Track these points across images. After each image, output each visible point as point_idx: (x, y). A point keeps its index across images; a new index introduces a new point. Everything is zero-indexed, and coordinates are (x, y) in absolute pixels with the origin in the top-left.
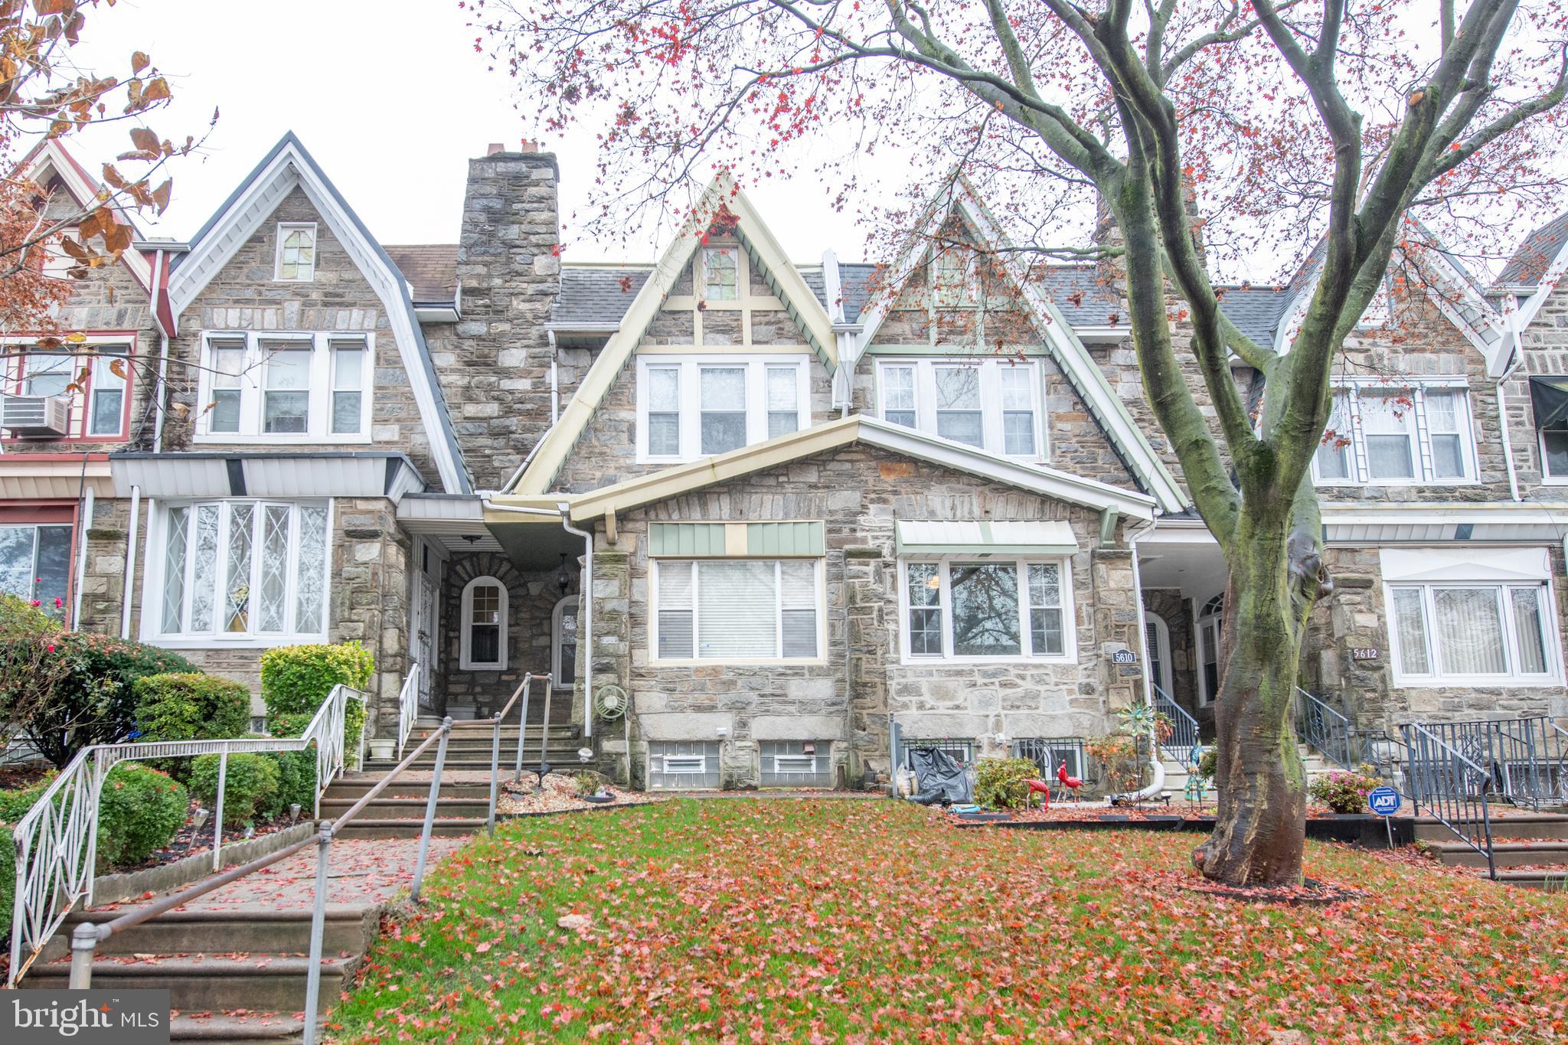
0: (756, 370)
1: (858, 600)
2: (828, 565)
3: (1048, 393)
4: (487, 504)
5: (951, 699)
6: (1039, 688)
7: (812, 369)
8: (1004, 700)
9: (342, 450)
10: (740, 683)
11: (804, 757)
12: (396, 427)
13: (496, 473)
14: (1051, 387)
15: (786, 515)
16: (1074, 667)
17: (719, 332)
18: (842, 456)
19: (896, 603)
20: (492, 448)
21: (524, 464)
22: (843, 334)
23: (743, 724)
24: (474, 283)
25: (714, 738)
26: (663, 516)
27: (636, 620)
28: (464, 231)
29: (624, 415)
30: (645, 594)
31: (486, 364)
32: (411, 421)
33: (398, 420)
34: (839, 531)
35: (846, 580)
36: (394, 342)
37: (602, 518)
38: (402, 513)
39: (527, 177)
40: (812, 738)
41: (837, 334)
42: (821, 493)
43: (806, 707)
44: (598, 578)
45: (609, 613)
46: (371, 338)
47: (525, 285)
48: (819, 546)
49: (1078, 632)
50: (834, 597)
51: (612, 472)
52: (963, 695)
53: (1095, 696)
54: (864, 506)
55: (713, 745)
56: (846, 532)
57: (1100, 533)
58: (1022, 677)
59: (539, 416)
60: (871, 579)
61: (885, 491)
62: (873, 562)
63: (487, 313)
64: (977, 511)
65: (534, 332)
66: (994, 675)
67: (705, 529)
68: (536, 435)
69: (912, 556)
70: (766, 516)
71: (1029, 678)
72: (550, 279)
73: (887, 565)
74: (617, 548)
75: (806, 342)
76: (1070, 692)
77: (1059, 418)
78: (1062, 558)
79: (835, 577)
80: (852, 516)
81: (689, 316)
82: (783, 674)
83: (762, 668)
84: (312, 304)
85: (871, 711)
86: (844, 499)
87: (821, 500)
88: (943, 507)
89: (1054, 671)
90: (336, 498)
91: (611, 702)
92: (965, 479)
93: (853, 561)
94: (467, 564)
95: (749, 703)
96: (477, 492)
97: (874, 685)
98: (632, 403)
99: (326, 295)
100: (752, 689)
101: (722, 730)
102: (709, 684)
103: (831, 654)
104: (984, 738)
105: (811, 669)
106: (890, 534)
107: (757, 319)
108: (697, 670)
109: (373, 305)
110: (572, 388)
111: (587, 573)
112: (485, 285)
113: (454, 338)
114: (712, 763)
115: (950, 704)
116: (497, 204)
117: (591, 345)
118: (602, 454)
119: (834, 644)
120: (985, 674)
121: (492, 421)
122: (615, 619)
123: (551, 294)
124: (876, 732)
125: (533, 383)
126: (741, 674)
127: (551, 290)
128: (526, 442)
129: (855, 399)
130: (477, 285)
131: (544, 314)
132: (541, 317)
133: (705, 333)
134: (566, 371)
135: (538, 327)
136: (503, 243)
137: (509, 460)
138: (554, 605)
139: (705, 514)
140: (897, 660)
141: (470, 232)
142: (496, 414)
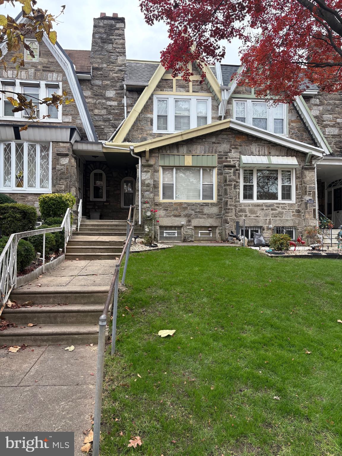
0: (194, 101)
1: (228, 182)
2: (218, 169)
3: (289, 113)
4: (104, 145)
5: (256, 214)
6: (283, 211)
7: (212, 102)
8: (272, 214)
9: (52, 125)
10: (189, 208)
11: (208, 232)
12: (71, 117)
13: (106, 134)
14: (290, 111)
15: (205, 153)
16: (294, 204)
17: (181, 87)
18: (224, 133)
19: (239, 182)
20: (104, 125)
21: (115, 132)
22: (224, 90)
23: (189, 221)
24: (97, 66)
25: (180, 225)
26: (164, 152)
27: (156, 187)
28: (93, 45)
29: (149, 116)
30: (158, 178)
31: (101, 96)
32: (75, 115)
33: (71, 115)
34: (222, 158)
35: (224, 175)
36: (69, 86)
37: (144, 152)
38: (75, 147)
39: (115, 26)
40: (211, 226)
41: (221, 90)
42: (216, 145)
43: (209, 216)
44: (144, 172)
45: (147, 184)
46: (61, 84)
47: (115, 67)
48: (215, 164)
49: (296, 193)
50: (219, 180)
51: (145, 135)
52: (259, 213)
53: (300, 214)
54: (230, 150)
55: (179, 227)
56: (224, 159)
57: (305, 161)
58: (278, 207)
59: (120, 116)
60: (232, 175)
61: (237, 145)
62: (233, 169)
63: (102, 77)
64: (266, 153)
65: (118, 84)
66: (269, 206)
67: (178, 156)
68: (119, 122)
69: (244, 167)
70: (198, 153)
71: (280, 207)
72: (123, 65)
73: (237, 170)
74: (149, 162)
75: (210, 92)
76: (293, 212)
77: (292, 122)
78: (292, 169)
79: (219, 174)
80: (226, 153)
81: (171, 81)
82: (202, 205)
83: (196, 203)
84: (39, 70)
85: (230, 217)
86: (224, 147)
87: (216, 148)
88: (256, 151)
89: (288, 205)
90: (53, 142)
91: (149, 214)
92: (263, 142)
93: (227, 168)
94: (92, 166)
95: (191, 215)
96: (99, 141)
97: (232, 209)
98: (152, 112)
99: (44, 67)
100: (193, 210)
101: (183, 223)
102: (179, 208)
103: (218, 199)
104: (265, 226)
105: (211, 204)
106: (238, 160)
107: (194, 84)
108: (175, 203)
109: (61, 72)
110: (131, 106)
111: (139, 170)
112: (100, 66)
113: (90, 85)
114: (179, 233)
115: (255, 215)
116: (105, 36)
117: (138, 90)
118: (142, 129)
119: (218, 195)
120: (266, 206)
121: (104, 116)
122: (149, 186)
123: (124, 71)
124: (232, 224)
125: (118, 104)
126: (189, 205)
127: (124, 70)
128: (116, 124)
129: (226, 113)
130: (98, 66)
131: (122, 79)
132: (120, 80)
133: (176, 88)
134: (129, 99)
135: (119, 83)
136: (106, 51)
137: (110, 130)
138: (121, 180)
139: (178, 152)
140: (239, 201)
141: (95, 46)
142: (105, 114)
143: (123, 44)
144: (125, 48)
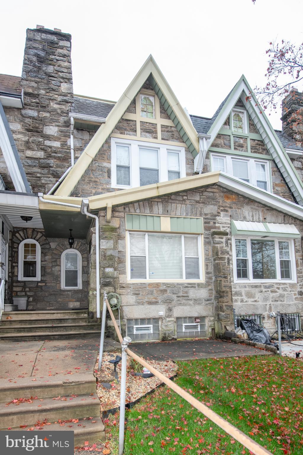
0: (163, 151)
1: (219, 254)
2: (205, 238)
3: (273, 175)
4: (41, 199)
5: (254, 298)
6: (285, 293)
7: (186, 154)
8: (272, 298)
10: (168, 291)
11: (195, 325)
13: (43, 186)
14: (273, 173)
15: (187, 214)
16: (296, 284)
17: (147, 132)
18: (209, 190)
19: (232, 256)
20: (40, 173)
21: (58, 183)
22: (202, 139)
23: (170, 310)
24: (30, 91)
25: (157, 317)
26: (132, 210)
27: (121, 261)
28: (25, 63)
29: (105, 164)
30: (124, 247)
31: (37, 132)
34: (209, 223)
35: (213, 245)
37: (105, 209)
39: (57, 44)
40: (199, 316)
41: (199, 139)
42: (201, 205)
43: (197, 301)
44: (103, 239)
45: (109, 256)
47: (57, 96)
48: (201, 230)
49: (297, 270)
50: (207, 252)
51: (100, 190)
52: (258, 296)
54: (219, 213)
55: (156, 320)
56: (212, 224)
58: (279, 289)
59: (65, 159)
60: (224, 245)
61: (226, 207)
62: (225, 237)
63: (37, 106)
64: (261, 219)
65: (62, 119)
66: (269, 287)
67: (151, 218)
68: (63, 169)
69: (236, 236)
70: (178, 214)
71: (281, 289)
72: (69, 95)
73: (229, 239)
74: (111, 224)
75: (185, 141)
76: (295, 295)
77: (276, 185)
78: (290, 239)
79: (207, 243)
80: (214, 216)
81: (134, 123)
82: (187, 287)
83: (178, 284)
85: (226, 304)
86: (210, 209)
87: (201, 208)
88: (249, 215)
89: (289, 286)
91: (114, 301)
92: (256, 204)
93: (217, 236)
94: (21, 233)
95: (174, 300)
97: (227, 292)
98: (109, 159)
100: (174, 294)
101: (161, 313)
102: (155, 292)
103: (207, 278)
104: (265, 314)
105: (199, 285)
106: (229, 225)
107: (164, 129)
108: (150, 285)
110: (80, 149)
111: (96, 236)
112: (36, 92)
113: (20, 116)
114: (156, 328)
115: (253, 300)
116: (42, 54)
117: (91, 129)
118: (95, 182)
119: (207, 273)
120: (266, 287)
121: (41, 160)
122: (112, 259)
123: (70, 102)
124: (228, 313)
125: (62, 144)
126: (169, 287)
127: (70, 100)
128: (58, 172)
129: (204, 169)
130: (32, 92)
131: (66, 112)
132: (65, 113)
133: (141, 132)
134: (78, 141)
135: (63, 117)
136: (45, 73)
137: (50, 181)
138: (62, 252)
139: (151, 211)
140: (233, 281)
141: (28, 65)
142: (42, 157)
143: (69, 68)
144: (71, 73)
